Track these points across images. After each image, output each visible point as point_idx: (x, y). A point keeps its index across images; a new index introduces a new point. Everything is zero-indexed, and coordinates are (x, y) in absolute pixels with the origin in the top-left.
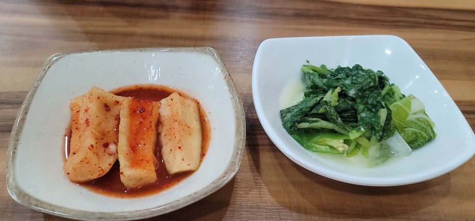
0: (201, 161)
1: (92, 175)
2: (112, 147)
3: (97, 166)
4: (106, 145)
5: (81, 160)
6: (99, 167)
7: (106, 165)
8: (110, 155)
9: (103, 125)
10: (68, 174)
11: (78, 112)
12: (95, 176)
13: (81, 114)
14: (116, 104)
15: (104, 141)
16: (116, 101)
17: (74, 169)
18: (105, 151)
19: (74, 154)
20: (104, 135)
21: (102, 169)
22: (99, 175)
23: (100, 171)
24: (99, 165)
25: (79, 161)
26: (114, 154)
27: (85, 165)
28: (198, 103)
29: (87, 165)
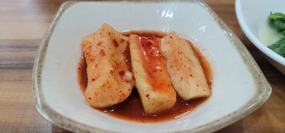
0: (210, 88)
1: (113, 100)
2: (128, 75)
3: (118, 91)
4: (122, 73)
5: (103, 84)
6: (120, 92)
7: (126, 90)
8: (127, 82)
9: (116, 57)
10: (90, 99)
11: (90, 47)
12: (116, 102)
13: (94, 48)
14: (122, 42)
15: (120, 70)
16: (122, 39)
17: (96, 94)
18: (122, 78)
19: (94, 80)
20: (117, 64)
21: (123, 94)
22: (120, 100)
23: (121, 96)
24: (120, 90)
25: (101, 85)
26: (131, 82)
27: (107, 89)
28: (190, 43)
29: (109, 89)
